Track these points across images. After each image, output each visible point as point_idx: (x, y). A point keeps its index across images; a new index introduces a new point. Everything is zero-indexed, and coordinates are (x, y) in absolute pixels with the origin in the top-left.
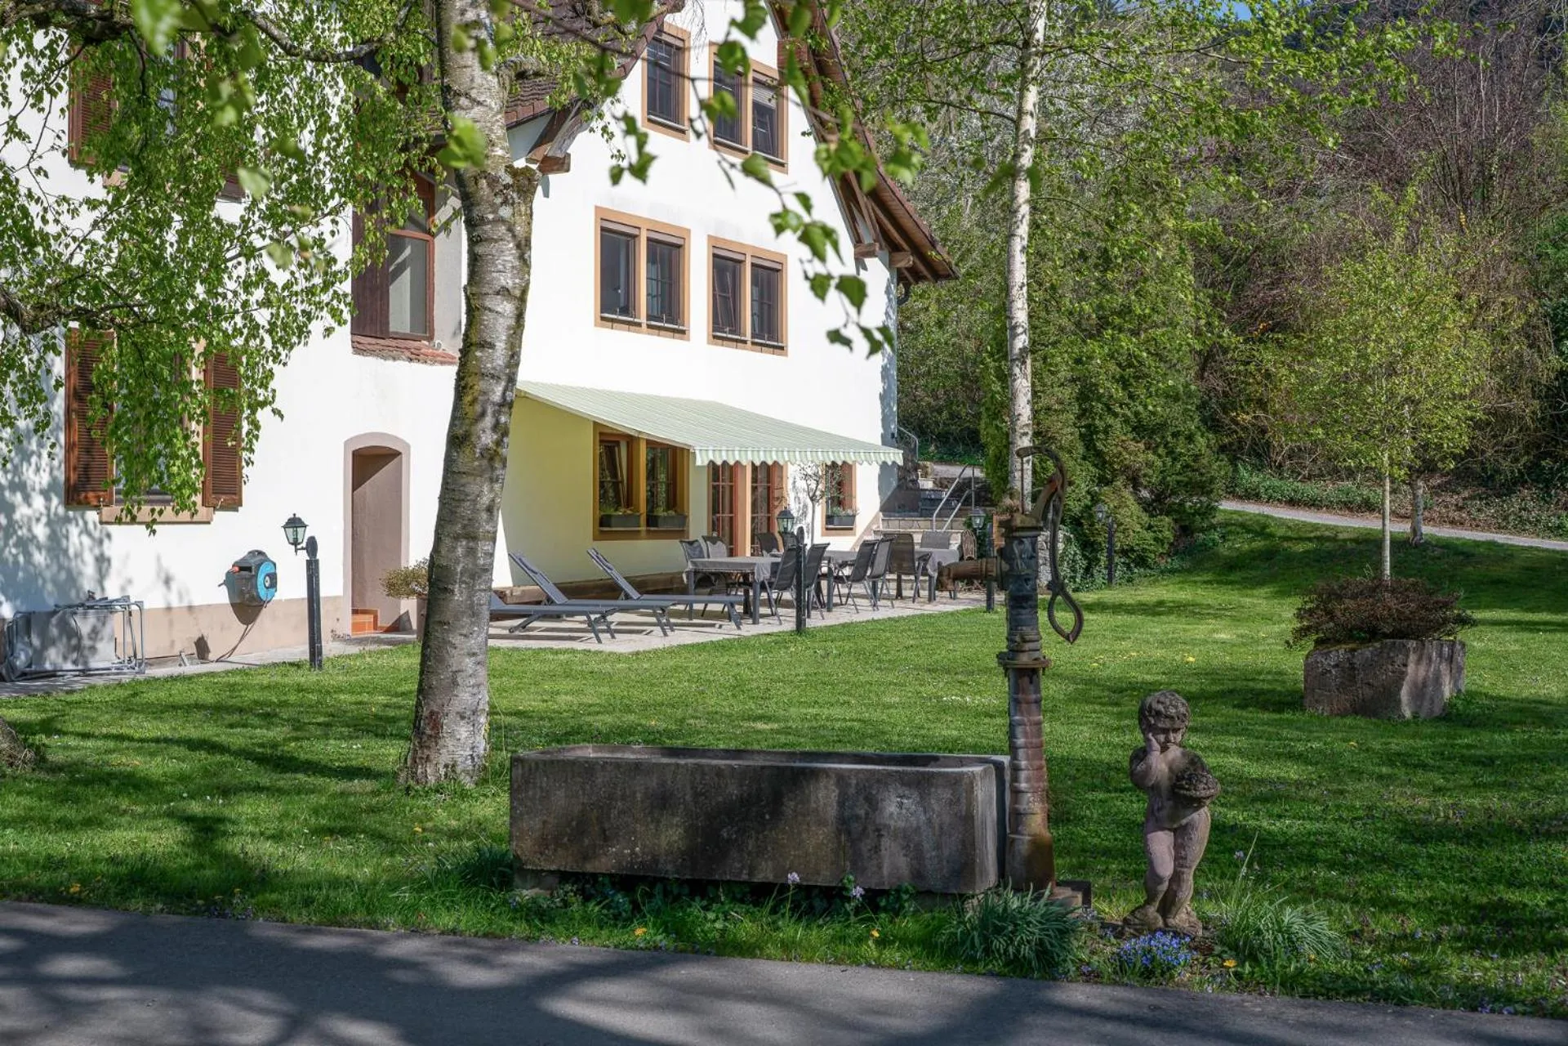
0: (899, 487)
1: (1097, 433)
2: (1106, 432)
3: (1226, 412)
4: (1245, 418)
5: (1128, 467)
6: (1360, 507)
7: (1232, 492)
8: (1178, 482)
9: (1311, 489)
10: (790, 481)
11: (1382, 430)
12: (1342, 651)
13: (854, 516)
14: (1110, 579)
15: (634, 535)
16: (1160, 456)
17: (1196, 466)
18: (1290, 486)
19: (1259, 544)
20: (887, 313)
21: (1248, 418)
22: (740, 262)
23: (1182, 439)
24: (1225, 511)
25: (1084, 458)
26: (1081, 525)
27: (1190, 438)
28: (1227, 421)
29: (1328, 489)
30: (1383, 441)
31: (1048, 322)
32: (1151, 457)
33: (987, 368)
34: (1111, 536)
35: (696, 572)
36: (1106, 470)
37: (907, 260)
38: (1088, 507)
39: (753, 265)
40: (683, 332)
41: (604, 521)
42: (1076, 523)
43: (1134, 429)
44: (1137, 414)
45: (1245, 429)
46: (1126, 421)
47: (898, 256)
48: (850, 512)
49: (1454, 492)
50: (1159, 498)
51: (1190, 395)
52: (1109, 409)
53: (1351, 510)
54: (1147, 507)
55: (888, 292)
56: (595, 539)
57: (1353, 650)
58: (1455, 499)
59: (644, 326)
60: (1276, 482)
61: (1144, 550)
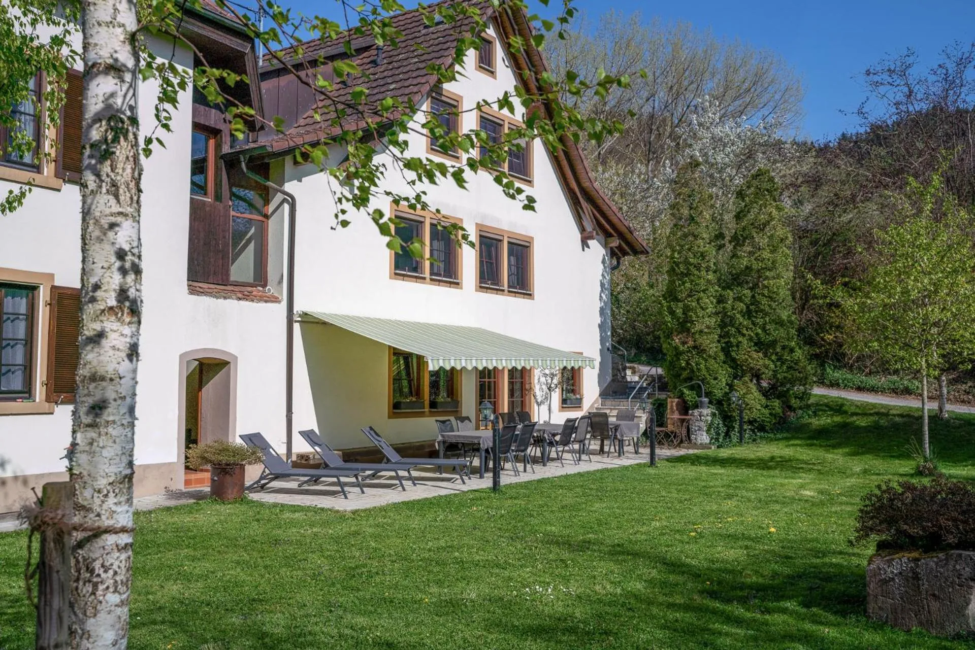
0: (613, 381)
1: (732, 346)
2: (738, 346)
3: (818, 334)
4: (829, 337)
5: (752, 369)
6: (902, 391)
7: (821, 383)
8: (785, 378)
9: (872, 381)
10: (536, 378)
11: (920, 343)
12: (905, 560)
13: (581, 399)
14: (741, 440)
15: (422, 415)
16: (773, 361)
17: (797, 367)
18: (860, 378)
19: (838, 419)
20: (603, 275)
21: (831, 337)
22: (500, 241)
23: (787, 350)
24: (816, 395)
25: (724, 362)
26: (723, 405)
27: (792, 351)
28: (818, 339)
29: (882, 380)
30: (920, 350)
31: (700, 277)
32: (767, 362)
33: (662, 306)
34: (741, 412)
35: (444, 442)
36: (738, 369)
37: (615, 243)
38: (726, 394)
39: (509, 243)
40: (458, 284)
41: (396, 406)
42: (719, 403)
43: (756, 344)
44: (757, 334)
45: (830, 344)
46: (751, 339)
47: (610, 239)
48: (578, 396)
49: (964, 383)
50: (773, 387)
51: (791, 322)
52: (739, 332)
53: (896, 393)
54: (765, 393)
55: (603, 262)
56: (389, 417)
57: (918, 560)
58: (964, 387)
59: (428, 280)
60: (849, 376)
61: (763, 421)
